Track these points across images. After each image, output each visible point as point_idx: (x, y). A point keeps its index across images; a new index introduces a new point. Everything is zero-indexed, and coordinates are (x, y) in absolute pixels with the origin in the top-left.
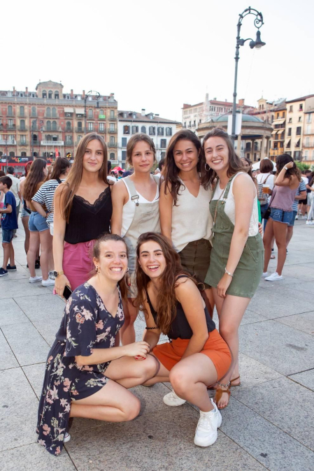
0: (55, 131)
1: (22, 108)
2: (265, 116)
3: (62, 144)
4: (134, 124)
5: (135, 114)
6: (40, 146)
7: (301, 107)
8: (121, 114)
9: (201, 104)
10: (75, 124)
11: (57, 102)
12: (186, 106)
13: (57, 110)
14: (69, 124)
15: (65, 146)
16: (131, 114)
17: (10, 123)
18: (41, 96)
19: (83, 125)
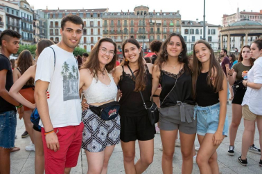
0: (144, 33)
1: (126, 21)
3: (148, 40)
4: (191, 28)
5: (192, 22)
8: (183, 22)
9: (234, 14)
10: (156, 29)
11: (146, 17)
12: (225, 16)
13: (146, 21)
14: (152, 29)
15: (149, 42)
16: (189, 22)
17: (119, 30)
18: (136, 14)
19: (161, 30)
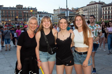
0: (21, 17)
1: (12, 11)
2: (74, 12)
3: (23, 20)
4: (41, 15)
5: (42, 12)
6: (17, 21)
7: (82, 9)
8: (38, 12)
9: (58, 9)
11: (21, 10)
12: (54, 10)
13: (22, 12)
14: (25, 15)
15: (24, 21)
16: (41, 12)
17: (9, 15)
18: (17, 8)
19: (29, 15)
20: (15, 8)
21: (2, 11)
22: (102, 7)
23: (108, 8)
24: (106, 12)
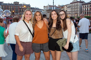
0: (17, 11)
1: (10, 7)
2: (60, 8)
4: (34, 10)
5: (34, 8)
6: (14, 14)
8: (31, 8)
9: (47, 6)
10: (22, 10)
11: (18, 6)
12: (44, 6)
13: (18, 7)
14: (20, 10)
15: (20, 14)
16: (33, 8)
18: (14, 5)
19: (24, 10)
20: (13, 4)
21: (2, 7)
22: (82, 5)
23: (87, 6)
24: (85, 9)
